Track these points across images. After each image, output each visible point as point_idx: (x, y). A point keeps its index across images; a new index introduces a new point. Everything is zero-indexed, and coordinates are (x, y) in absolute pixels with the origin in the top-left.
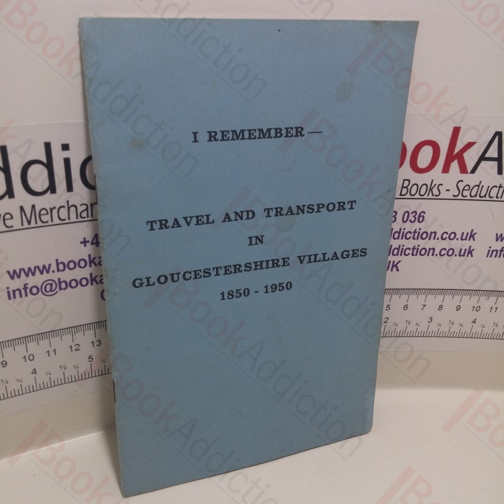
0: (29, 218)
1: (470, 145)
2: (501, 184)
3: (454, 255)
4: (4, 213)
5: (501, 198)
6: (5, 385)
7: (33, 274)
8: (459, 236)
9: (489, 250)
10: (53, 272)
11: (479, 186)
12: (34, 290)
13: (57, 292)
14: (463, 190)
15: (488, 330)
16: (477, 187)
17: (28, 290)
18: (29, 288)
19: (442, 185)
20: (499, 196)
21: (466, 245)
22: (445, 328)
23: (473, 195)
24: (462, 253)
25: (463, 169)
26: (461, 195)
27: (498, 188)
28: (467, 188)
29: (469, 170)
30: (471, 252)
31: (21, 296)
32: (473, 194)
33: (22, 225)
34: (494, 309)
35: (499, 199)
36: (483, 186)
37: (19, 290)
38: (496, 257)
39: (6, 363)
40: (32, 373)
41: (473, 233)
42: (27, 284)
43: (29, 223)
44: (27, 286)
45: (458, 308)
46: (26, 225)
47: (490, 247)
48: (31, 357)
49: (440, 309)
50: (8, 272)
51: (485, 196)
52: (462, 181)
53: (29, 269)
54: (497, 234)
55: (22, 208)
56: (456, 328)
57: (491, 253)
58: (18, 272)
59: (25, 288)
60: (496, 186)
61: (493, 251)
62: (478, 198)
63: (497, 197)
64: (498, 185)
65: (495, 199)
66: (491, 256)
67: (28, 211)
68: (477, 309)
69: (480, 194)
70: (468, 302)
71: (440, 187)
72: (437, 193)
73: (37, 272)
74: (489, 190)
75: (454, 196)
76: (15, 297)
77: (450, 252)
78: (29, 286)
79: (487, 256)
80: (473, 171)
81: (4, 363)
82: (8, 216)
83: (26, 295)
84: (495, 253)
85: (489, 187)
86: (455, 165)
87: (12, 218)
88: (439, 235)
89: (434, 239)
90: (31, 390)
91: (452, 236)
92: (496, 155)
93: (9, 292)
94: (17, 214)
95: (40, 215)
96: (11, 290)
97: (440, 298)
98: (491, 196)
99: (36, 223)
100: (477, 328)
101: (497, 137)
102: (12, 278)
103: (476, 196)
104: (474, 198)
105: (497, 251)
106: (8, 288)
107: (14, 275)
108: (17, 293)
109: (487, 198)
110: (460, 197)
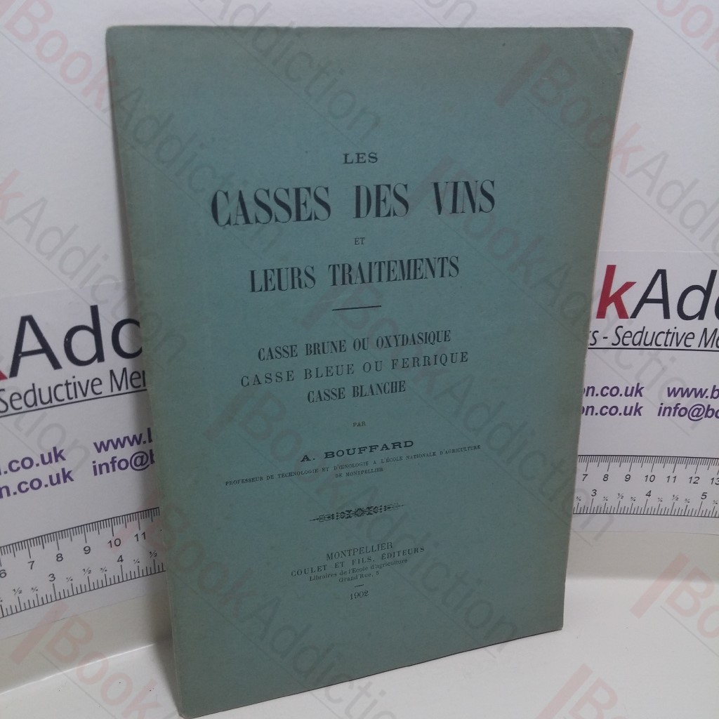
0: (119, 384)
1: (628, 286)
2: (669, 330)
3: (618, 413)
4: (94, 378)
5: (670, 346)
6: (87, 574)
7: (123, 446)
8: (622, 391)
9: (661, 408)
10: (145, 442)
11: (642, 332)
12: (123, 464)
13: (148, 466)
14: (624, 337)
15: (667, 504)
16: (640, 334)
17: (116, 464)
18: (118, 461)
19: (597, 332)
20: (668, 343)
21: (631, 401)
22: (613, 503)
23: (636, 343)
24: (628, 412)
25: (622, 313)
26: (621, 343)
27: (665, 335)
28: (628, 335)
29: (630, 314)
30: (638, 410)
31: (108, 471)
32: (636, 341)
33: (112, 391)
34: (672, 479)
35: (668, 347)
36: (647, 332)
37: (106, 464)
38: (669, 415)
39: (90, 549)
40: (118, 561)
41: (640, 388)
42: (115, 457)
43: (119, 388)
44: (115, 460)
45: (628, 478)
46: (116, 391)
47: (662, 404)
48: (117, 543)
49: (606, 479)
50: (95, 444)
51: (651, 344)
52: (622, 327)
53: (118, 440)
54: (669, 388)
55: (112, 372)
56: (626, 503)
57: (662, 411)
58: (106, 444)
59: (113, 462)
60: (664, 333)
61: (665, 408)
62: (642, 346)
63: (666, 345)
64: (666, 331)
65: (663, 347)
66: (663, 415)
67: (118, 375)
68: (652, 479)
69: (643, 342)
70: (639, 470)
71: (596, 335)
72: (593, 342)
73: (127, 443)
74: (655, 336)
75: (613, 344)
76: (101, 473)
77: (613, 411)
78: (117, 460)
79: (659, 415)
80: (634, 315)
81: (87, 549)
82: (96, 382)
83: (114, 470)
84: (668, 410)
85: (654, 333)
86: (612, 309)
87: (101, 384)
88: (598, 391)
89: (592, 395)
90: (117, 581)
91: (614, 391)
92: (660, 297)
93: (95, 467)
94: (106, 379)
95: (131, 380)
96: (97, 464)
97: (604, 465)
98: (658, 343)
99: (127, 388)
100: (653, 503)
101: (660, 275)
102: (99, 451)
103: (639, 343)
104: (637, 347)
105: (670, 408)
106: (94, 462)
107: (101, 447)
108: (104, 468)
109: (654, 346)
110: (620, 345)
